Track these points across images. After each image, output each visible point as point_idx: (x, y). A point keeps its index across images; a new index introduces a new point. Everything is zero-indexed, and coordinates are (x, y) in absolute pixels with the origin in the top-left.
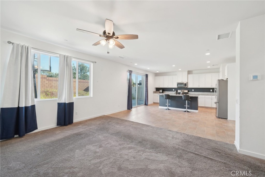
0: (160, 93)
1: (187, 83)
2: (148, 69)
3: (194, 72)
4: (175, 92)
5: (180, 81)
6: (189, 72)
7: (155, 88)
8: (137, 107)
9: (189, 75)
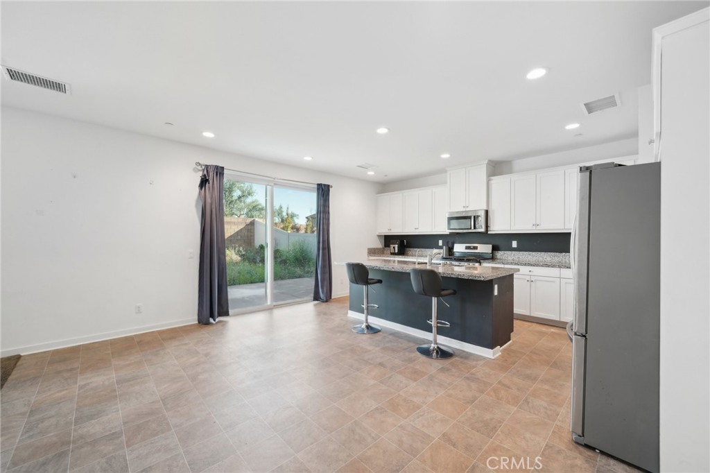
0: (392, 254)
1: (487, 212)
2: (308, 159)
3: (517, 164)
4: (443, 252)
5: (459, 208)
6: (497, 168)
7: (379, 236)
8: (270, 309)
9: (496, 180)
